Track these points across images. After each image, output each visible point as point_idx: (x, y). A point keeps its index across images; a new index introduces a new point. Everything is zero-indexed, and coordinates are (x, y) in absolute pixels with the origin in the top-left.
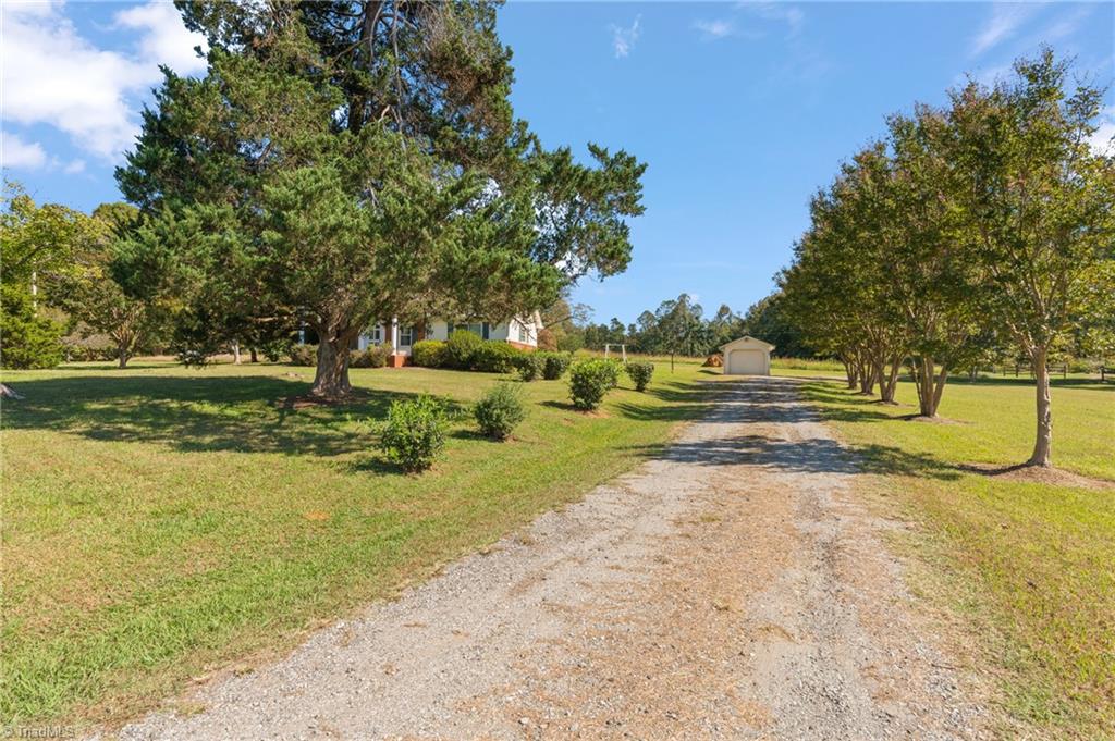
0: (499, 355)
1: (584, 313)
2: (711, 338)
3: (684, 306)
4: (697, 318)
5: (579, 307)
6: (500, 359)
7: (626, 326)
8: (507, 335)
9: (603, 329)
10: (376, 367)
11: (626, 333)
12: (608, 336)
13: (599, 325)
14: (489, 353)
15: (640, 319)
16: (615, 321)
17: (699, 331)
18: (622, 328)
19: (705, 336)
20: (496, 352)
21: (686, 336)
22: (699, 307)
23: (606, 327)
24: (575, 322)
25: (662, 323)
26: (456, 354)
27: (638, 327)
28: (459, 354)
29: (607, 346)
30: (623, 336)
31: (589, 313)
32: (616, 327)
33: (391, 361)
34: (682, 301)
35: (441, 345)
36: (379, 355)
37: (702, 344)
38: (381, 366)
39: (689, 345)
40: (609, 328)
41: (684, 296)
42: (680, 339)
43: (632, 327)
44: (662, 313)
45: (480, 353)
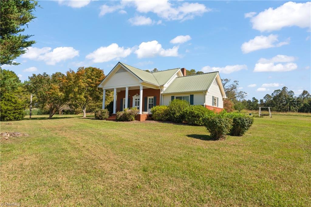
0: (198, 114)
1: (243, 95)
2: (299, 104)
3: (285, 92)
4: (292, 96)
5: (241, 92)
6: (199, 117)
7: (259, 100)
8: (205, 102)
9: (249, 102)
10: (129, 121)
11: (259, 103)
12: (251, 104)
13: (247, 100)
14: (192, 113)
15: (265, 98)
16: (254, 98)
17: (293, 101)
18: (257, 101)
19: (296, 103)
20: (196, 112)
21: (287, 104)
22: (292, 92)
23: (250, 101)
24: (238, 99)
25: (275, 99)
26: (172, 113)
27: (264, 100)
28: (174, 114)
29: (260, 108)
30: (258, 104)
31: (245, 94)
32: (254, 101)
33: (138, 118)
34: (283, 90)
35: (166, 108)
36: (130, 114)
37: (295, 107)
38: (132, 120)
39: (288, 107)
40: (252, 101)
41: (285, 88)
42: (283, 105)
43: (261, 101)
44: (275, 94)
45: (186, 113)
